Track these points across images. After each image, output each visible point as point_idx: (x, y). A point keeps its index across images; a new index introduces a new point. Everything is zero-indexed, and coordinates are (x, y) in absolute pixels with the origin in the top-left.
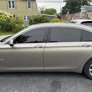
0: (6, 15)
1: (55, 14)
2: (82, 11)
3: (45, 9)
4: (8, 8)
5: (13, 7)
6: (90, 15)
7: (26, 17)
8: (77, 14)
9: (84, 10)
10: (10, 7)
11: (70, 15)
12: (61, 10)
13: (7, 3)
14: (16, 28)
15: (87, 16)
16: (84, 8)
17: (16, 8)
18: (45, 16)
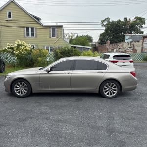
0: (26, 47)
1: (90, 44)
2: (126, 41)
3: (76, 36)
4: (25, 37)
5: (33, 35)
6: (138, 46)
7: (49, 49)
8: (120, 44)
9: (129, 39)
10: (28, 35)
11: (111, 46)
12: (99, 38)
13: (24, 31)
14: (38, 62)
15: (134, 47)
16: (129, 37)
17: (36, 37)
18: (75, 47)
